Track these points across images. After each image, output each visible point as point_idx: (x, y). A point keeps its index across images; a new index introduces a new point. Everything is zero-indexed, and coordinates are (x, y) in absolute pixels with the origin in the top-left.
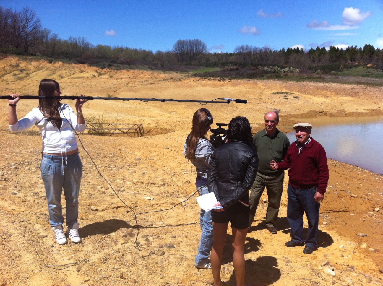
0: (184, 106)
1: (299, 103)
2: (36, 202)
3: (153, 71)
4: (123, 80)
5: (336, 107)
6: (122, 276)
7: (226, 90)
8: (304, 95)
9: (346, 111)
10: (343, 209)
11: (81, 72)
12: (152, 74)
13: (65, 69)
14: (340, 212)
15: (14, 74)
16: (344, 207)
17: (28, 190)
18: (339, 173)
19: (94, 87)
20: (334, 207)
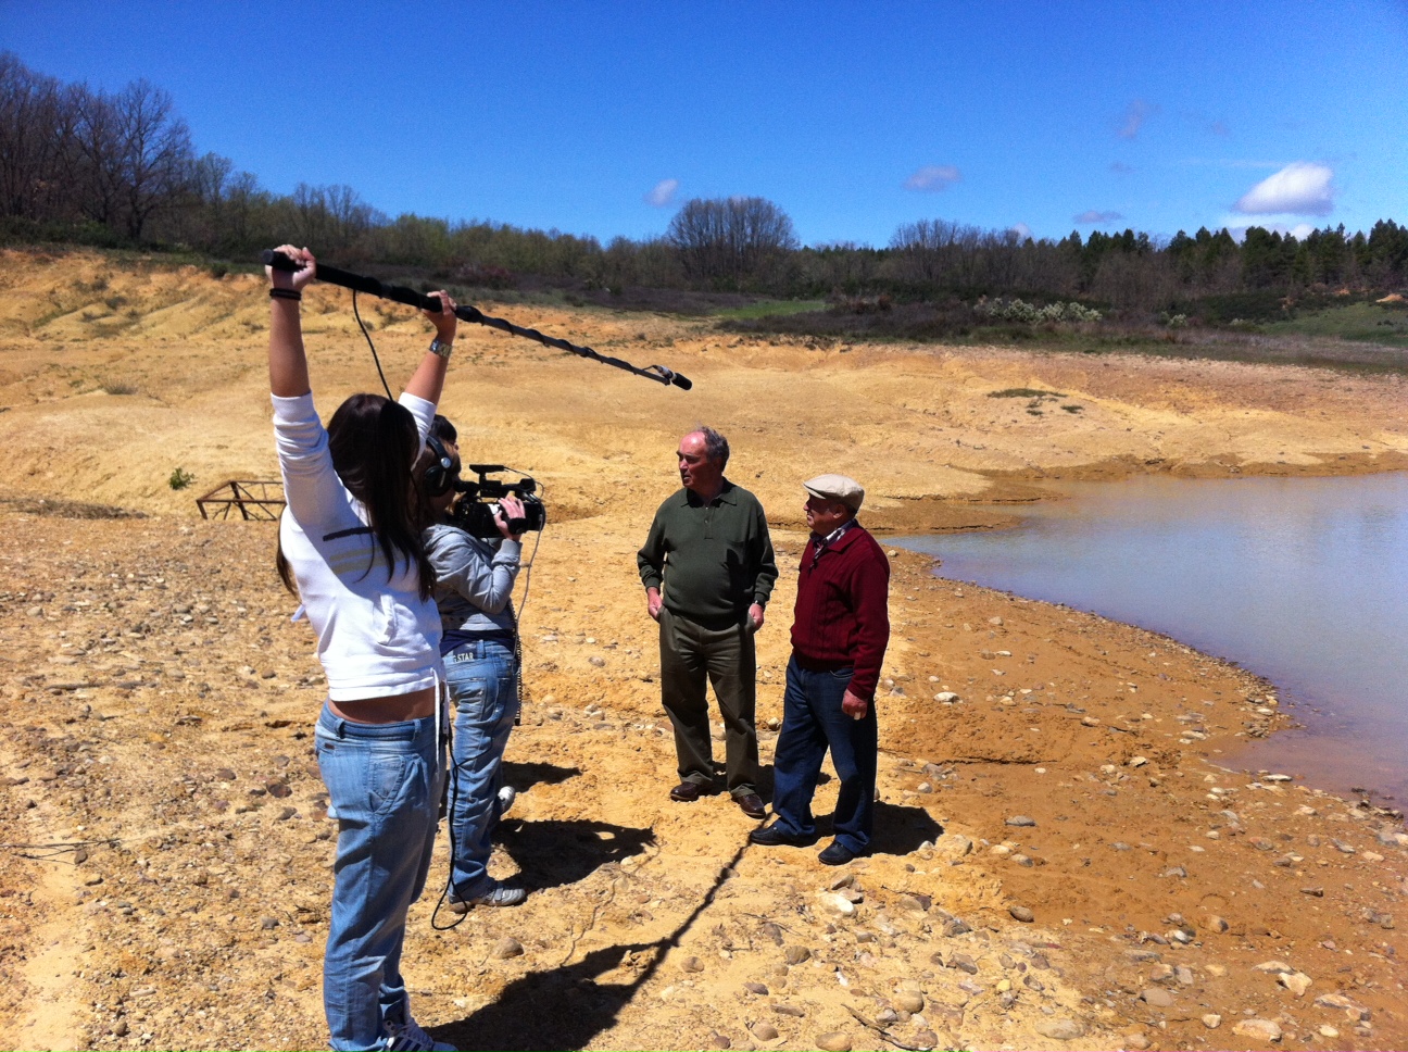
0: (660, 433)
1: (1077, 431)
3: (579, 310)
4: (467, 341)
5: (1209, 443)
7: (827, 380)
8: (1103, 402)
9: (1242, 461)
10: (1016, 756)
11: (324, 312)
12: (573, 320)
14: (1007, 762)
15: (85, 314)
16: (1026, 748)
18: (1079, 654)
19: (357, 363)
20: (991, 747)
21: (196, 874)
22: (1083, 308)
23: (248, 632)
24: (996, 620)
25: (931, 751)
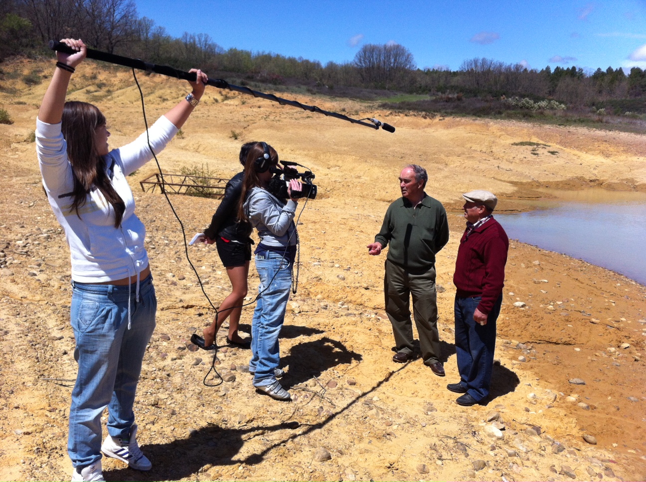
0: (354, 157)
1: (556, 163)
2: (63, 288)
3: (314, 96)
4: (262, 109)
5: (620, 172)
6: (157, 404)
7: (433, 134)
8: (568, 150)
9: (637, 182)
10: (563, 340)
12: (311, 101)
13: (170, 87)
14: (559, 344)
15: (87, 91)
16: (568, 336)
17: (56, 271)
18: (582, 283)
19: (212, 118)
20: (549, 335)
21: (152, 399)
22: (557, 103)
23: (170, 254)
24: (537, 262)
25: (519, 336)
